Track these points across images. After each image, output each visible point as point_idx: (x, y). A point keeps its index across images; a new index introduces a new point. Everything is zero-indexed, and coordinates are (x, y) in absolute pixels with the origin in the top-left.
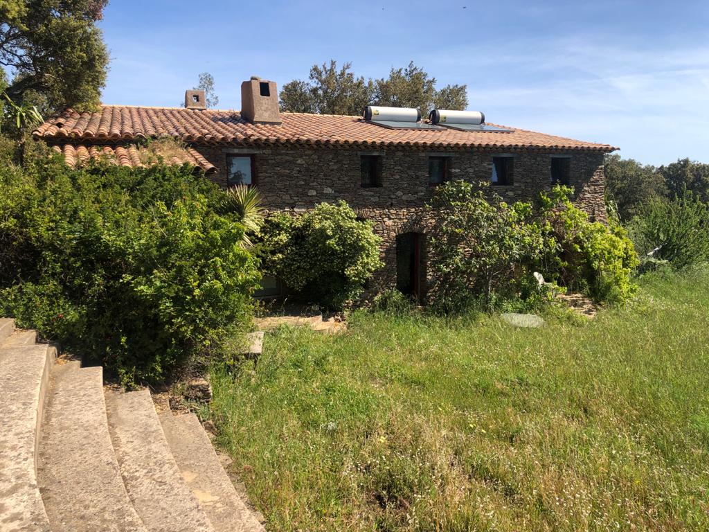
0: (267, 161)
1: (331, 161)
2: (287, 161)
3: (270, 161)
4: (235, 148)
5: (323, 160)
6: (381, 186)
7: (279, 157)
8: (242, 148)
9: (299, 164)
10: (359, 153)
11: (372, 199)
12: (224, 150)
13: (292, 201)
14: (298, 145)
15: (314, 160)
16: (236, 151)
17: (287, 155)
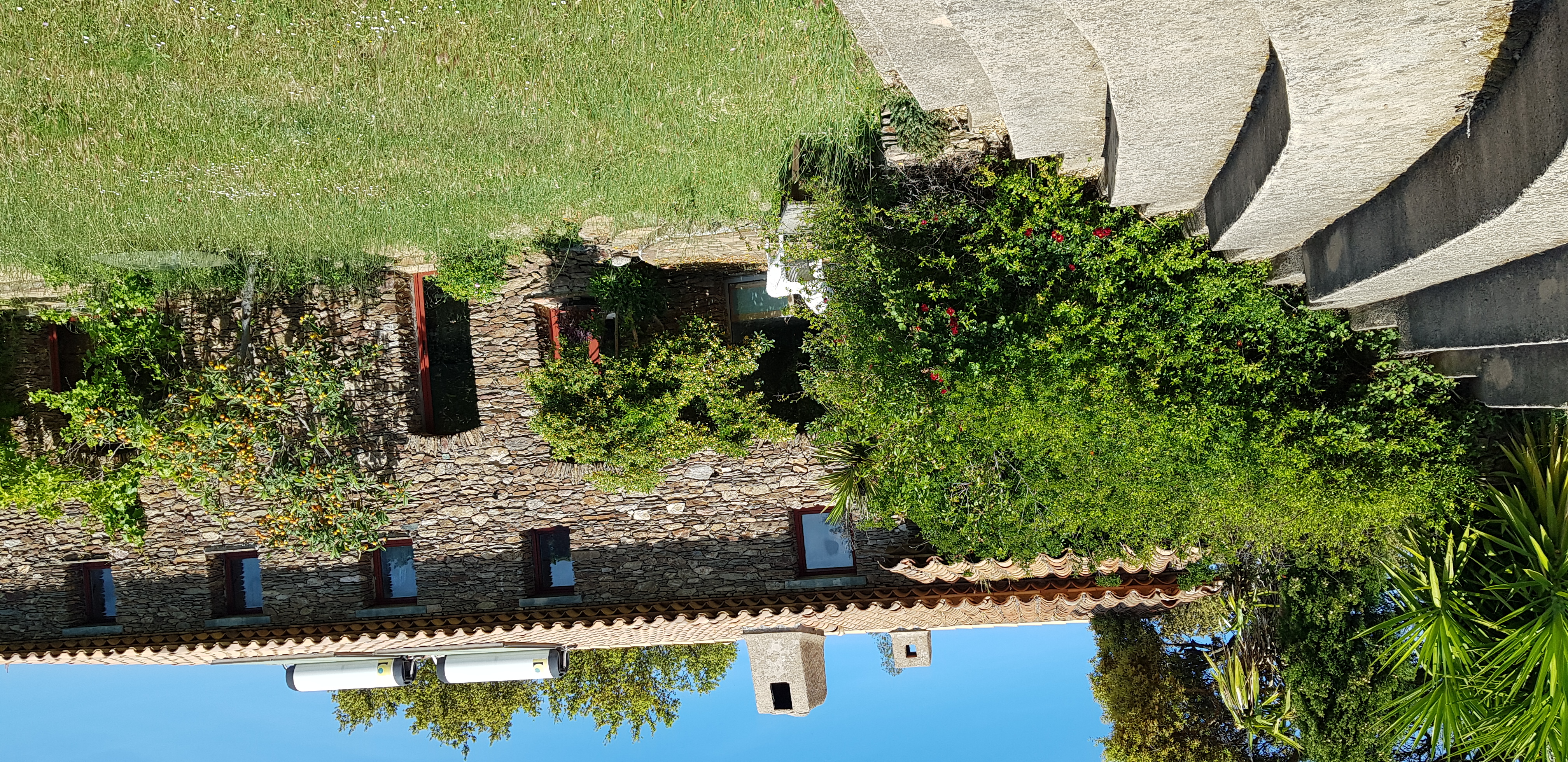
0: (774, 568)
1: (639, 576)
2: (732, 570)
3: (768, 566)
4: (841, 588)
5: (658, 578)
6: (522, 534)
7: (749, 577)
8: (825, 589)
9: (707, 565)
10: (578, 599)
11: (542, 504)
12: (860, 581)
13: (718, 487)
14: (711, 604)
15: (676, 578)
16: (837, 581)
17: (734, 583)
